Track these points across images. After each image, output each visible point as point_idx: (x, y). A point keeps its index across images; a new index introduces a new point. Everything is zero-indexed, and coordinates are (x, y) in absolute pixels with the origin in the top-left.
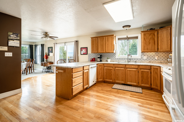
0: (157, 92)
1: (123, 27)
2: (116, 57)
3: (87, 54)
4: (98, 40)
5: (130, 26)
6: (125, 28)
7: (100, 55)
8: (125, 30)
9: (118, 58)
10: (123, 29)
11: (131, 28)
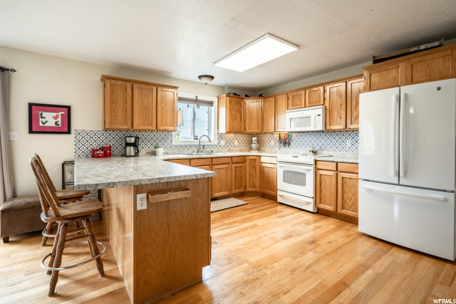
0: (252, 196)
1: (200, 77)
2: (174, 143)
3: (69, 132)
4: (132, 90)
5: (213, 78)
6: (204, 80)
7: (137, 138)
8: (202, 84)
9: (176, 144)
10: (198, 80)
11: (213, 82)
